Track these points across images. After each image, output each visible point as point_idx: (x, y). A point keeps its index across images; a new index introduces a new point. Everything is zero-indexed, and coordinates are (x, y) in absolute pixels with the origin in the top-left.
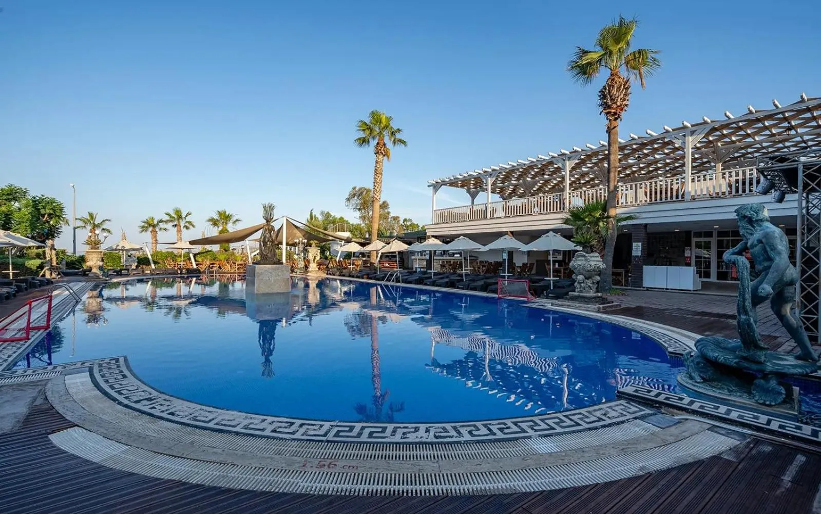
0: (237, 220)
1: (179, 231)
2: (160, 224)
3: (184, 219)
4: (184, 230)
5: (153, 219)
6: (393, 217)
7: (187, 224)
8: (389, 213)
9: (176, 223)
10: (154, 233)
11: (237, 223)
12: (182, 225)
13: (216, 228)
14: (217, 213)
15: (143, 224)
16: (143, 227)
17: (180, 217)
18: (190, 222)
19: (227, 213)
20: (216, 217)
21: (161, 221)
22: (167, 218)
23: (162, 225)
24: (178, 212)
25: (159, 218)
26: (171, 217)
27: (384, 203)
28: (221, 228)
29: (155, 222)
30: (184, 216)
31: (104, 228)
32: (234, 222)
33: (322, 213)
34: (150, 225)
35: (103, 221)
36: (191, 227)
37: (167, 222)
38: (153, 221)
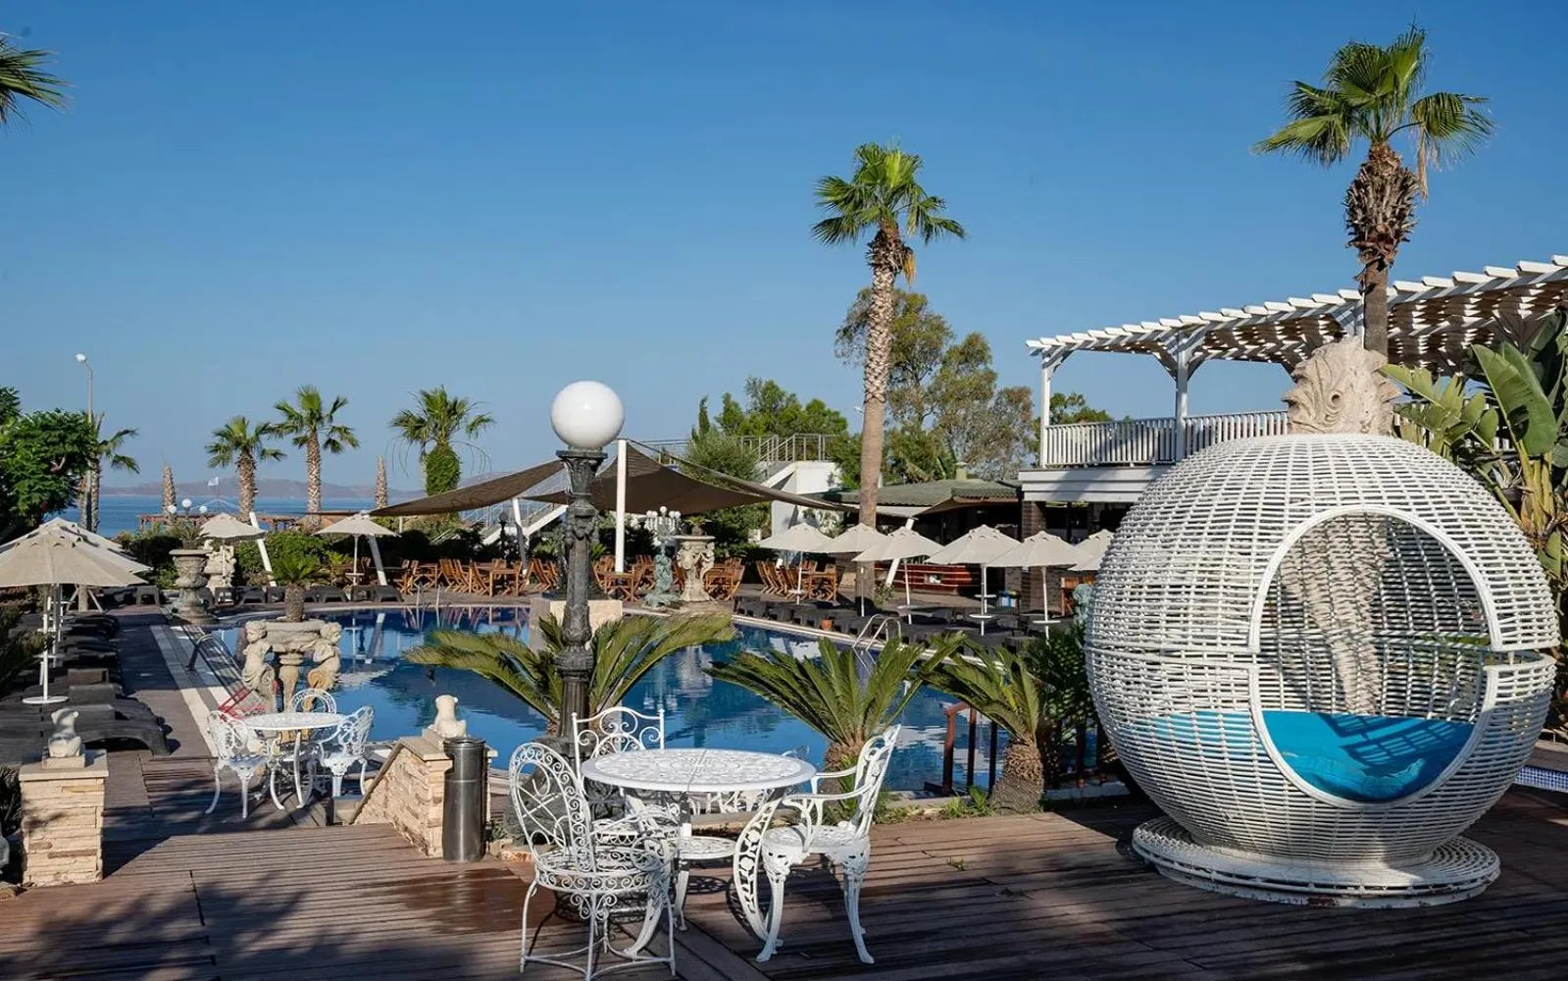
0: (481, 420)
1: (316, 459)
2: (263, 437)
3: (326, 421)
4: (327, 454)
5: (243, 423)
6: (1008, 392)
7: (336, 437)
8: (991, 377)
9: (306, 432)
10: (247, 463)
11: (480, 428)
12: (322, 438)
13: (417, 445)
14: (420, 396)
15: (217, 440)
16: (217, 448)
17: (316, 417)
18: (344, 431)
19: (450, 400)
20: (418, 410)
21: (265, 429)
22: (280, 418)
23: (268, 442)
24: (311, 399)
25: (263, 421)
26: (291, 417)
27: (972, 341)
28: (431, 446)
29: (251, 433)
30: (326, 410)
31: (121, 454)
32: (472, 427)
33: (753, 387)
34: (238, 444)
35: (120, 434)
36: (346, 445)
37: (277, 431)
38: (243, 430)
